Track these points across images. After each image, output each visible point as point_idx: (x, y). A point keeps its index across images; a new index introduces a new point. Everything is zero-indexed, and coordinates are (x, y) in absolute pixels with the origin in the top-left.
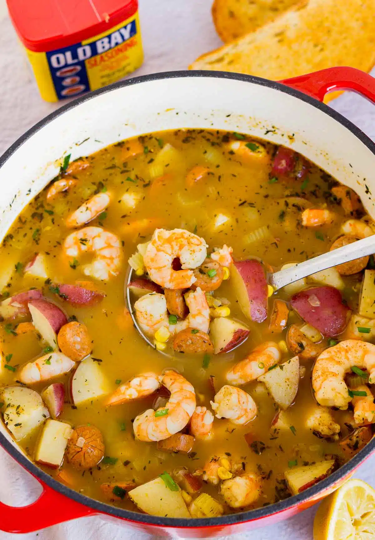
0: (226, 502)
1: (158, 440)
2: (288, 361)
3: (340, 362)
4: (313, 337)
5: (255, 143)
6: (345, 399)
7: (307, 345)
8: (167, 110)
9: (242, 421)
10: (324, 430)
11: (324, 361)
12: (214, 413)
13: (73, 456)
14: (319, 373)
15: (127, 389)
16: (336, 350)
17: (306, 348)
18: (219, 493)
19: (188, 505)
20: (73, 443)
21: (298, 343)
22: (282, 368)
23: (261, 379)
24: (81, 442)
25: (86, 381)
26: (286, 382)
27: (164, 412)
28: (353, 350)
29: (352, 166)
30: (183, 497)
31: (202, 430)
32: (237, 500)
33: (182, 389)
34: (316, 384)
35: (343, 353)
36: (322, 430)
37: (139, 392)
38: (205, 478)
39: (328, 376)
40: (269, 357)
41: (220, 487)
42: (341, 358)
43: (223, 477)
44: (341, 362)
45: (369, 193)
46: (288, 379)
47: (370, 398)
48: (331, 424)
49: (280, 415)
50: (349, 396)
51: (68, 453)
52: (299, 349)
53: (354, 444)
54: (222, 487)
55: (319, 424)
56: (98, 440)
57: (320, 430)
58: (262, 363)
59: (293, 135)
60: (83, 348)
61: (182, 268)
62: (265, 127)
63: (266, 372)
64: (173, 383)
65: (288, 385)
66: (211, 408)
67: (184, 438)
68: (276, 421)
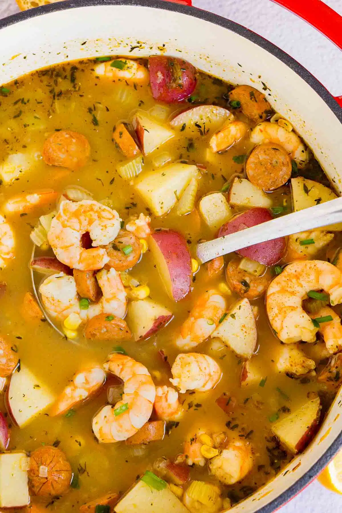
0: (220, 481)
1: (125, 439)
2: (238, 307)
3: (293, 292)
4: (256, 271)
5: (120, 60)
6: (311, 332)
7: (251, 281)
8: (13, 58)
9: (209, 386)
10: (298, 370)
11: (276, 295)
12: (177, 389)
13: (39, 488)
14: (276, 310)
15: (73, 390)
16: (285, 279)
17: (251, 285)
18: (209, 474)
19: (181, 499)
20: (34, 474)
21: (242, 282)
22: (233, 316)
23: (215, 334)
24: (44, 471)
25: (24, 396)
26: (242, 330)
27: (124, 408)
28: (304, 274)
29: (242, 65)
30: (172, 492)
31: (169, 411)
32: (231, 477)
33: (134, 375)
34: (276, 324)
35: (294, 281)
36: (296, 371)
37: (88, 390)
38: (190, 462)
39: (287, 311)
40: (215, 308)
41: (209, 467)
42: (294, 287)
43: (209, 456)
44: (295, 291)
45: (268, 89)
46: (244, 326)
47: (337, 320)
48: (304, 362)
49: (248, 367)
50: (315, 327)
51: (33, 486)
52: (244, 288)
53: (335, 376)
54: (211, 467)
55: (291, 365)
56: (61, 459)
57: (294, 372)
58: (211, 319)
59: (164, 45)
60: (9, 359)
61: (93, 246)
62: (129, 44)
63: (217, 326)
64: (122, 370)
65: (246, 332)
66: (172, 385)
67: (153, 427)
68: (244, 376)
